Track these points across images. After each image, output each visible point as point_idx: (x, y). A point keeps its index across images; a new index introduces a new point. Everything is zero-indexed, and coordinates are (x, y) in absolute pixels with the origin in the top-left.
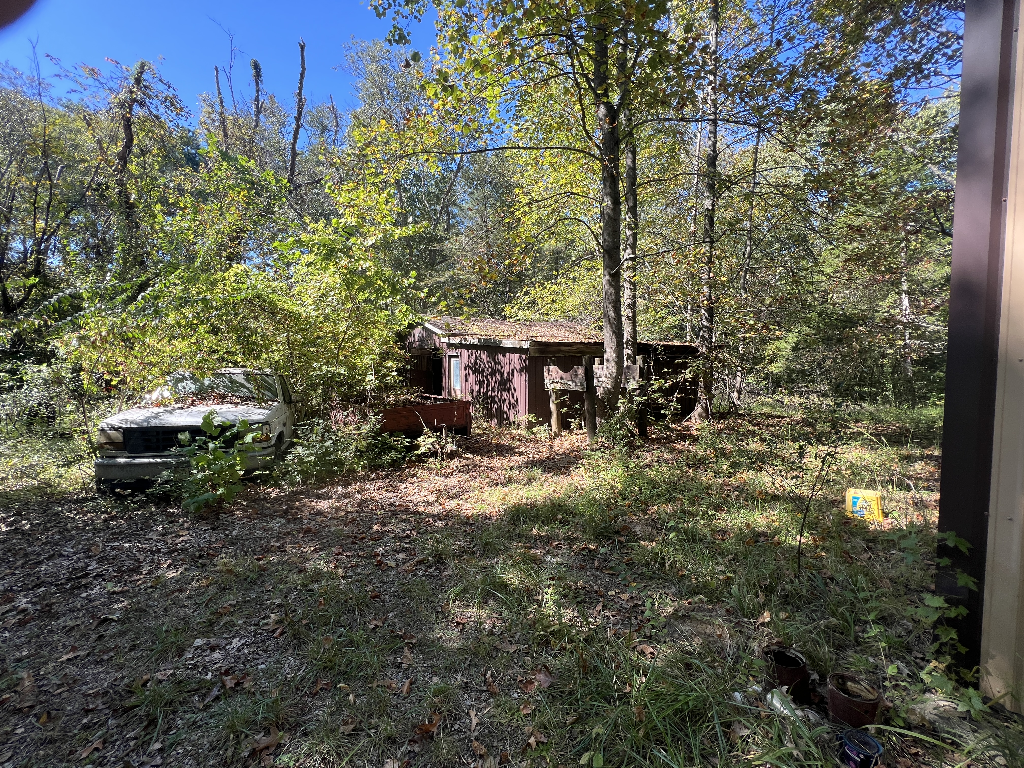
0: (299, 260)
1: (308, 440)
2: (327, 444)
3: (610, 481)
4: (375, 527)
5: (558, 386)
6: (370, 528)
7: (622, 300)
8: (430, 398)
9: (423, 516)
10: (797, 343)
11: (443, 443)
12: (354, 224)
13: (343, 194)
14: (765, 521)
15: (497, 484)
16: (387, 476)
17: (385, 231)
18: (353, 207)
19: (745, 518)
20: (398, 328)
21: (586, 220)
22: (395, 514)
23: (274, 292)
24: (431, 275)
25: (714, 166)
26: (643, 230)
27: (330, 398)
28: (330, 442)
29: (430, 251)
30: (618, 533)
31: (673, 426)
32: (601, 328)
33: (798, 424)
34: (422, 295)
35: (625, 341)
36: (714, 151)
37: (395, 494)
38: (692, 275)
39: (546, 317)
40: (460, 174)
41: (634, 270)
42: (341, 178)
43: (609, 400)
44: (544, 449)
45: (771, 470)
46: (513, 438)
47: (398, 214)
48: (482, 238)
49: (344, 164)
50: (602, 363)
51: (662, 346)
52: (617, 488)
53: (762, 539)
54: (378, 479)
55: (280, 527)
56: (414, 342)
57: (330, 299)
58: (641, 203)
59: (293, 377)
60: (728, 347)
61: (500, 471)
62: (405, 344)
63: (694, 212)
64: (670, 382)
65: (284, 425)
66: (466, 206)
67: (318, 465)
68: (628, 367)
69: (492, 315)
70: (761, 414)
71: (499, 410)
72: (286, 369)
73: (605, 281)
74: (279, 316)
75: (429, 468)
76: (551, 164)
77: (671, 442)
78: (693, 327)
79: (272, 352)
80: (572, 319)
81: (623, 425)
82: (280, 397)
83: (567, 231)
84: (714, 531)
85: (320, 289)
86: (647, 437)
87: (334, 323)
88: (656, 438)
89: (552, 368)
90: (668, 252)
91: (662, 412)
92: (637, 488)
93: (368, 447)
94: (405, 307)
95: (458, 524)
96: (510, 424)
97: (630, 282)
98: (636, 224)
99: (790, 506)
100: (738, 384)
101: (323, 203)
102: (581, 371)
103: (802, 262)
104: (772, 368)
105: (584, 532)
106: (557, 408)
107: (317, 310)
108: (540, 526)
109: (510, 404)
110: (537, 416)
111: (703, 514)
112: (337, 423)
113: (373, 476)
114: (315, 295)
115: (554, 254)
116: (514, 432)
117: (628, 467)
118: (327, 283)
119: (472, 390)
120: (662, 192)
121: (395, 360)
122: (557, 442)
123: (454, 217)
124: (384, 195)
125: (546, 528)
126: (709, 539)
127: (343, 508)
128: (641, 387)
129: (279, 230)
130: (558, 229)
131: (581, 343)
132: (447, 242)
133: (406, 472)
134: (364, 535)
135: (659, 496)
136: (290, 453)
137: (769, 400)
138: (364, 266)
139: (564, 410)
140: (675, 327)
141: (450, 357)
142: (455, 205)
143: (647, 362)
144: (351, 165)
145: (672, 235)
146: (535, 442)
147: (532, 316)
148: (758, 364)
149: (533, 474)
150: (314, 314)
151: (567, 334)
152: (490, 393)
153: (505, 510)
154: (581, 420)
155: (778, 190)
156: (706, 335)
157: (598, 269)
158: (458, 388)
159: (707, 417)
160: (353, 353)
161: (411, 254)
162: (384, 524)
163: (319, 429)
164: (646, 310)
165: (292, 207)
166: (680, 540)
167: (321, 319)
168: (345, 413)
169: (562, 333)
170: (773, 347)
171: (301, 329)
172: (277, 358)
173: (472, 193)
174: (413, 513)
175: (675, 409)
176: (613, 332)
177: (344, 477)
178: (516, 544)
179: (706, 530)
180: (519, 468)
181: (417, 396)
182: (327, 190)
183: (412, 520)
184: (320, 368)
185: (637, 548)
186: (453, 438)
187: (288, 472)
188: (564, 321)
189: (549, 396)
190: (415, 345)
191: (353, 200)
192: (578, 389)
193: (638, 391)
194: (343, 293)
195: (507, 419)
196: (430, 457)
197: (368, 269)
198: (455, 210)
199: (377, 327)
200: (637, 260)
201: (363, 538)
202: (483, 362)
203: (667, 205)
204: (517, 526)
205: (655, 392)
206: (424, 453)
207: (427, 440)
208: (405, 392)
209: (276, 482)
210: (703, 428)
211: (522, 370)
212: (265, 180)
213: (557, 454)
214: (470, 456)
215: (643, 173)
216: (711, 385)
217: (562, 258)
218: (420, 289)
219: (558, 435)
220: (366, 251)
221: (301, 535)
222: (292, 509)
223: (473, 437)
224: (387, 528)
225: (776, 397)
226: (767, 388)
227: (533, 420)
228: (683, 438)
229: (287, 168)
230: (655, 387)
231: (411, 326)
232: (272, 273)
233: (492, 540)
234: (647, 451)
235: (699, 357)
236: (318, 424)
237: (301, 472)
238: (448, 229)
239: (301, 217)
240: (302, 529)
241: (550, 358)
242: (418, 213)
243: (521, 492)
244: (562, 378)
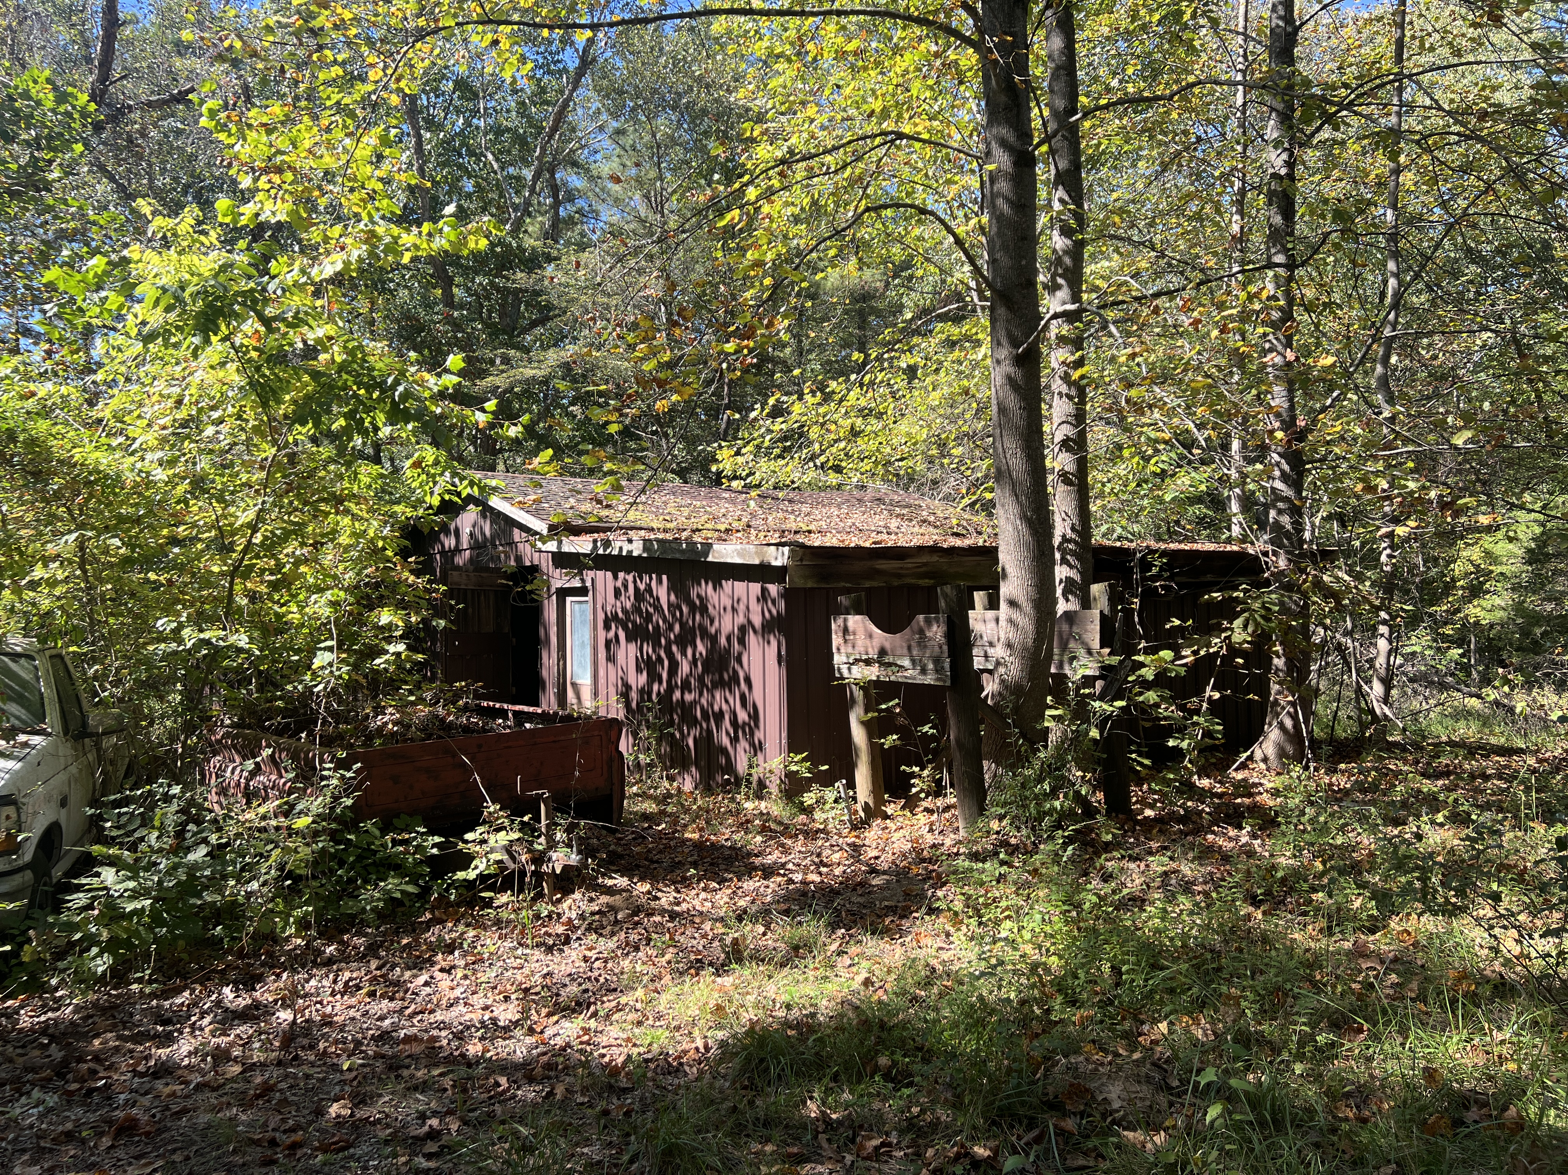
0: (120, 318)
1: (133, 848)
2: (191, 857)
3: (1028, 949)
4: (334, 1109)
5: (873, 673)
6: (320, 1112)
7: (1046, 428)
8: (503, 714)
9: (480, 1069)
10: (1542, 540)
11: (541, 844)
12: (282, 217)
13: (252, 135)
14: (1481, 1060)
15: (697, 966)
16: (372, 950)
17: (371, 237)
18: (279, 170)
19: (1420, 1052)
20: (409, 512)
21: (940, 209)
22: (394, 1066)
23: (45, 412)
24: (506, 360)
25: (1290, 60)
26: (1101, 235)
27: (206, 718)
28: (203, 850)
29: (504, 292)
30: (1055, 1106)
31: (1205, 783)
32: (988, 507)
33: (1558, 770)
34: (481, 418)
35: (1057, 541)
36: (1288, 18)
37: (396, 1005)
38: (1240, 359)
39: (833, 478)
40: (587, 79)
41: (1077, 343)
42: (246, 88)
43: (1016, 710)
44: (836, 857)
45: (1486, 911)
46: (744, 825)
47: (411, 189)
48: (650, 257)
49: (255, 54)
50: (993, 604)
51: (1164, 553)
52: (1047, 970)
53: (1472, 1114)
54: (347, 960)
55: (41, 1117)
56: (457, 550)
57: (210, 431)
58: (1090, 158)
59: (94, 661)
60: (1349, 553)
61: (707, 926)
62: (431, 557)
63: (1237, 184)
64: (1188, 656)
65: (63, 803)
66: (605, 168)
67: (162, 923)
68: (1069, 616)
69: (682, 474)
70: (1451, 743)
71: (706, 742)
72: (75, 635)
73: (998, 376)
74: (57, 482)
75: (498, 922)
76: (841, 55)
77: (1200, 830)
78: (1247, 502)
79: (33, 585)
80: (910, 480)
81: (1060, 784)
82: (52, 721)
83: (889, 238)
84: (1333, 1095)
85: (179, 402)
86: (1131, 815)
87: (221, 500)
88: (1157, 820)
89: (855, 621)
90: (1170, 294)
91: (1171, 743)
92: (1106, 968)
93: (316, 863)
94: (429, 454)
95: (584, 1090)
96: (738, 782)
97: (1066, 378)
98: (1080, 218)
99: (1547, 1013)
100: (1381, 662)
101: (192, 158)
102: (937, 632)
103: (1542, 317)
104: (1475, 611)
105: (957, 1105)
106: (870, 735)
107: (172, 463)
108: (828, 1091)
109: (734, 722)
110: (814, 759)
111: (1301, 1044)
112: (223, 791)
113: (330, 950)
114: (166, 421)
115: (855, 300)
116: (749, 805)
117: (1078, 906)
118: (201, 387)
119: (627, 687)
120: (1149, 131)
121: (401, 605)
122: (872, 835)
123: (571, 198)
124: (371, 139)
125: (846, 1096)
126: (1322, 1119)
127: (236, 1052)
128: (1106, 671)
129: (63, 235)
130: (864, 233)
131: (935, 549)
132: (550, 269)
133: (431, 936)
134: (299, 1136)
135: (1172, 991)
136: (78, 888)
137: (1473, 703)
138: (311, 337)
139: (892, 739)
140: (1197, 499)
141: (563, 593)
142: (575, 164)
143: (1122, 600)
144: (276, 54)
145: (1182, 245)
146: (811, 834)
147: (796, 476)
148: (1435, 600)
149: (803, 931)
150: (160, 475)
151: (894, 524)
152: (677, 695)
153: (723, 1044)
154: (938, 768)
155: (1464, 125)
156: (1285, 520)
157: (978, 343)
158: (585, 680)
159: (1299, 757)
160: (275, 586)
161: (449, 300)
162: (360, 1100)
163: (169, 814)
164: (1116, 452)
165: (102, 168)
166: (1238, 1127)
167: (181, 489)
168: (250, 765)
169: (878, 521)
170: (1475, 553)
171: (122, 519)
172: (45, 604)
173: (619, 132)
174: (450, 1060)
175: (1208, 734)
176: (1024, 517)
177: (241, 955)
178: (755, 1147)
179: (1311, 1091)
180: (764, 915)
181: (466, 708)
182: (204, 122)
183: (447, 1082)
184: (177, 631)
185: (1113, 1153)
186: (569, 830)
187: (72, 945)
188: (884, 488)
189: (846, 705)
190: (459, 560)
191: (280, 152)
192: (929, 679)
193: (1099, 684)
194: (249, 414)
195: (730, 767)
196: (502, 890)
197: (323, 344)
198: (575, 181)
199: (347, 511)
200: (1086, 317)
201: (295, 1146)
202: (657, 607)
203: (1165, 167)
204: (759, 1092)
205: (1146, 685)
206: (482, 877)
207: (492, 839)
208: (428, 696)
209: (33, 977)
210: (1288, 788)
211: (769, 627)
212: (26, 95)
213: (873, 871)
214: (621, 881)
215: (1096, 79)
216: (1307, 660)
217: (878, 313)
218: (477, 402)
219: (873, 813)
220: (317, 294)
221: (106, 1142)
222: (81, 1060)
223: (629, 823)
224: (372, 1112)
225: (1492, 695)
226: (1466, 669)
227: (803, 770)
228: (1235, 818)
229: (89, 60)
230: (1148, 673)
231: (449, 508)
232: (38, 354)
233: (684, 1139)
234: (1132, 859)
235: (1267, 583)
236: (167, 798)
237: (111, 946)
238: (553, 233)
239: (127, 196)
240: (110, 1122)
241: (846, 591)
242: (469, 185)
243: (770, 989)
244: (882, 652)
